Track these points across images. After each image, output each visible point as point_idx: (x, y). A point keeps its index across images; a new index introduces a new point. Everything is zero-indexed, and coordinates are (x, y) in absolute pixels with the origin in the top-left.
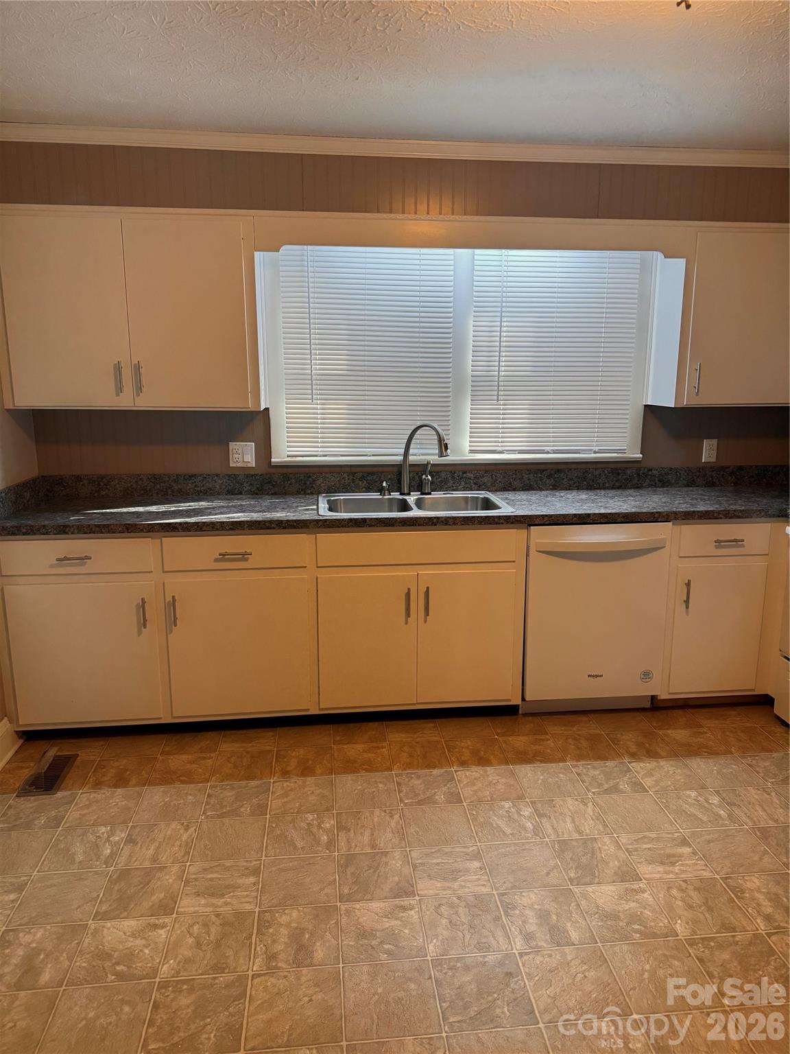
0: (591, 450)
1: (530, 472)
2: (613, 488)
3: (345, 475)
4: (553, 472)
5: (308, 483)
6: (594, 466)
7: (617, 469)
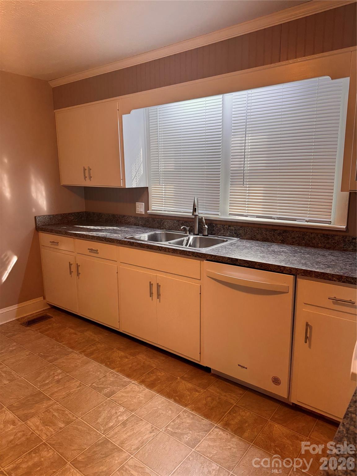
0: (303, 220)
1: (267, 230)
2: (325, 248)
3: (175, 221)
4: (282, 232)
5: (161, 224)
6: (312, 231)
7: (327, 235)
